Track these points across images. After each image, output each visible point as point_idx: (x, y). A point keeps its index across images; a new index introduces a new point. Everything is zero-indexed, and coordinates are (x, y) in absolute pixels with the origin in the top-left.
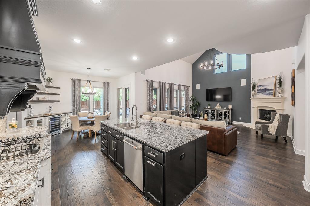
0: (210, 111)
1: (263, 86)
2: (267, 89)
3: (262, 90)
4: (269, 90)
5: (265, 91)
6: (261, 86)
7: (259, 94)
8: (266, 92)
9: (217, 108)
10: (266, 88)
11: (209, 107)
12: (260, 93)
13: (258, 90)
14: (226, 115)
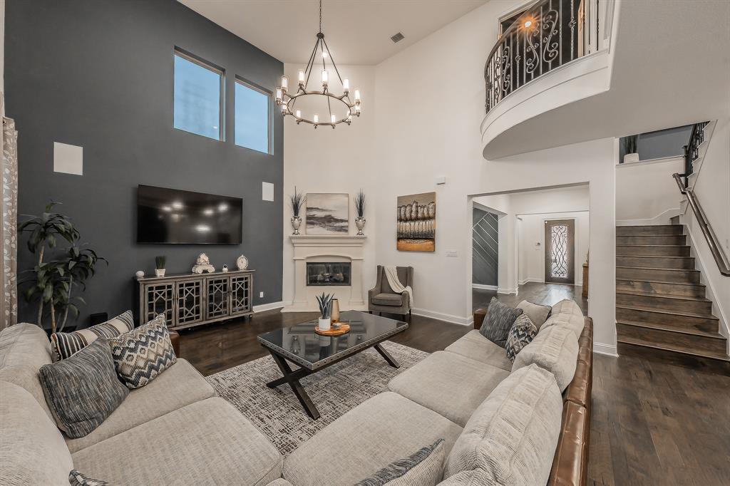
0: (175, 291)
1: (322, 210)
2: (332, 218)
3: (321, 218)
4: (337, 221)
5: (330, 222)
6: (317, 209)
7: (312, 226)
8: (331, 224)
9: (205, 272)
10: (330, 216)
11: (160, 273)
12: (317, 224)
13: (308, 218)
14: (240, 290)
